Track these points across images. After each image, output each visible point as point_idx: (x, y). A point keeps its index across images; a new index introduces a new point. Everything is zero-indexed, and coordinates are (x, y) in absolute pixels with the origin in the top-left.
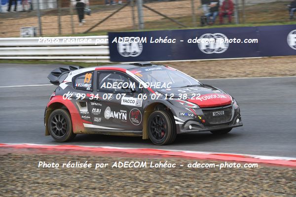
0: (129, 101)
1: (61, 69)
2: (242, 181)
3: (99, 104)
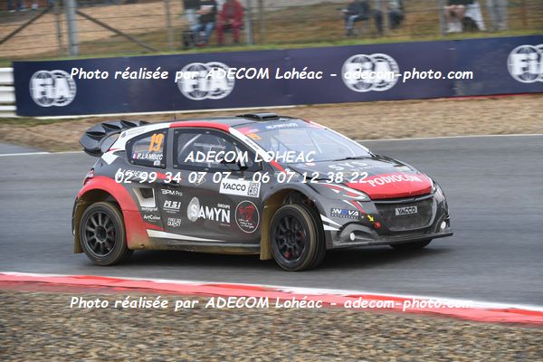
0: (234, 187)
1: (106, 125)
2: (261, 334)
3: (177, 193)
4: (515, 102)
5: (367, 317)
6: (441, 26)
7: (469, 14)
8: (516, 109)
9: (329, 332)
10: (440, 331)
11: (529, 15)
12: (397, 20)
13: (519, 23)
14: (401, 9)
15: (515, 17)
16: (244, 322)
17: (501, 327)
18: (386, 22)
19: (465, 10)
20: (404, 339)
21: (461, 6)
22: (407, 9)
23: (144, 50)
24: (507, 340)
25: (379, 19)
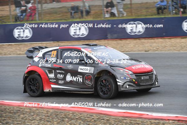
0: (84, 69)
1: (33, 48)
2: (41, 120)
3: (62, 71)
4: (128, 41)
5: (77, 114)
6: (103, 15)
7: (113, 11)
8: (128, 44)
9: (64, 119)
10: (102, 119)
11: (133, 11)
12: (88, 13)
13: (130, 14)
14: (89, 9)
15: (128, 12)
16: (35, 116)
17: (123, 118)
18: (84, 14)
19: (111, 10)
20: (89, 122)
21: (110, 8)
22: (92, 9)
23: (2, 22)
24: (124, 123)
25: (82, 12)
